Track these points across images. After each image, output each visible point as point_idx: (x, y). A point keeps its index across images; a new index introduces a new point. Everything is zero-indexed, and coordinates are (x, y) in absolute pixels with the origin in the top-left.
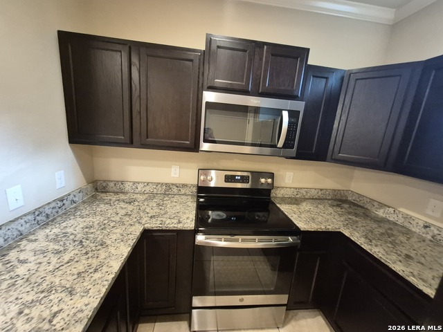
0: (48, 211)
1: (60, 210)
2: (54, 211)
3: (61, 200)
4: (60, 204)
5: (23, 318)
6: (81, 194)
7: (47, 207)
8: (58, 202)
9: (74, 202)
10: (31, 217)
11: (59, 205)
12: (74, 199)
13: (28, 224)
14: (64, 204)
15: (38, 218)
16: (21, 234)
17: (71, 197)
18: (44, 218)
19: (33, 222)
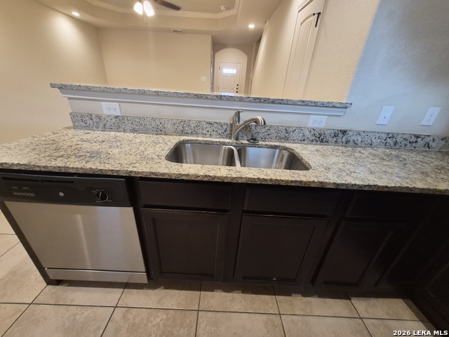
0: (399, 140)
1: (409, 145)
2: (404, 142)
3: (417, 137)
4: (413, 139)
5: (343, 165)
6: (443, 143)
7: (400, 136)
8: (413, 137)
9: (428, 146)
10: (384, 136)
11: (411, 140)
12: (431, 143)
13: (380, 140)
14: (416, 142)
15: (389, 140)
16: (371, 145)
17: (427, 140)
18: (392, 144)
19: (383, 141)
